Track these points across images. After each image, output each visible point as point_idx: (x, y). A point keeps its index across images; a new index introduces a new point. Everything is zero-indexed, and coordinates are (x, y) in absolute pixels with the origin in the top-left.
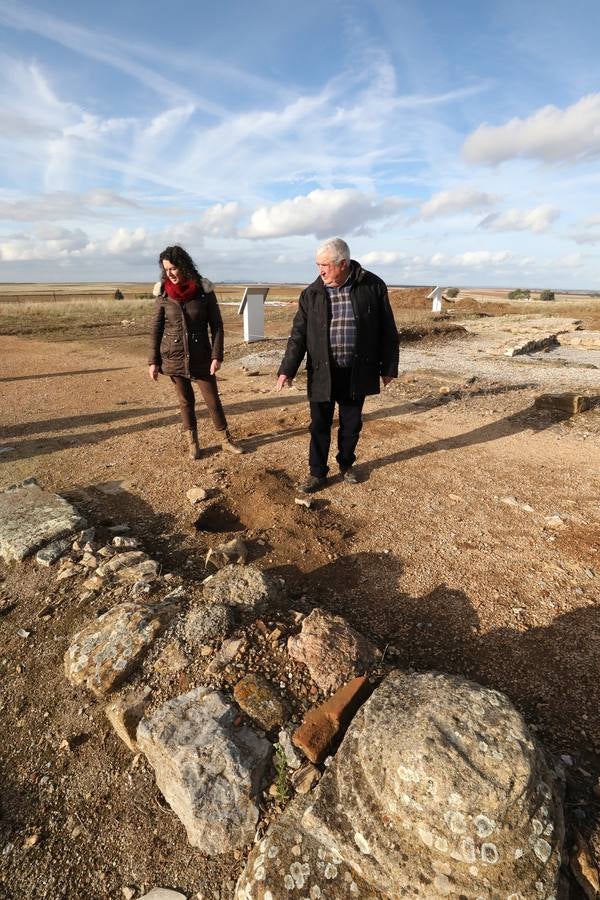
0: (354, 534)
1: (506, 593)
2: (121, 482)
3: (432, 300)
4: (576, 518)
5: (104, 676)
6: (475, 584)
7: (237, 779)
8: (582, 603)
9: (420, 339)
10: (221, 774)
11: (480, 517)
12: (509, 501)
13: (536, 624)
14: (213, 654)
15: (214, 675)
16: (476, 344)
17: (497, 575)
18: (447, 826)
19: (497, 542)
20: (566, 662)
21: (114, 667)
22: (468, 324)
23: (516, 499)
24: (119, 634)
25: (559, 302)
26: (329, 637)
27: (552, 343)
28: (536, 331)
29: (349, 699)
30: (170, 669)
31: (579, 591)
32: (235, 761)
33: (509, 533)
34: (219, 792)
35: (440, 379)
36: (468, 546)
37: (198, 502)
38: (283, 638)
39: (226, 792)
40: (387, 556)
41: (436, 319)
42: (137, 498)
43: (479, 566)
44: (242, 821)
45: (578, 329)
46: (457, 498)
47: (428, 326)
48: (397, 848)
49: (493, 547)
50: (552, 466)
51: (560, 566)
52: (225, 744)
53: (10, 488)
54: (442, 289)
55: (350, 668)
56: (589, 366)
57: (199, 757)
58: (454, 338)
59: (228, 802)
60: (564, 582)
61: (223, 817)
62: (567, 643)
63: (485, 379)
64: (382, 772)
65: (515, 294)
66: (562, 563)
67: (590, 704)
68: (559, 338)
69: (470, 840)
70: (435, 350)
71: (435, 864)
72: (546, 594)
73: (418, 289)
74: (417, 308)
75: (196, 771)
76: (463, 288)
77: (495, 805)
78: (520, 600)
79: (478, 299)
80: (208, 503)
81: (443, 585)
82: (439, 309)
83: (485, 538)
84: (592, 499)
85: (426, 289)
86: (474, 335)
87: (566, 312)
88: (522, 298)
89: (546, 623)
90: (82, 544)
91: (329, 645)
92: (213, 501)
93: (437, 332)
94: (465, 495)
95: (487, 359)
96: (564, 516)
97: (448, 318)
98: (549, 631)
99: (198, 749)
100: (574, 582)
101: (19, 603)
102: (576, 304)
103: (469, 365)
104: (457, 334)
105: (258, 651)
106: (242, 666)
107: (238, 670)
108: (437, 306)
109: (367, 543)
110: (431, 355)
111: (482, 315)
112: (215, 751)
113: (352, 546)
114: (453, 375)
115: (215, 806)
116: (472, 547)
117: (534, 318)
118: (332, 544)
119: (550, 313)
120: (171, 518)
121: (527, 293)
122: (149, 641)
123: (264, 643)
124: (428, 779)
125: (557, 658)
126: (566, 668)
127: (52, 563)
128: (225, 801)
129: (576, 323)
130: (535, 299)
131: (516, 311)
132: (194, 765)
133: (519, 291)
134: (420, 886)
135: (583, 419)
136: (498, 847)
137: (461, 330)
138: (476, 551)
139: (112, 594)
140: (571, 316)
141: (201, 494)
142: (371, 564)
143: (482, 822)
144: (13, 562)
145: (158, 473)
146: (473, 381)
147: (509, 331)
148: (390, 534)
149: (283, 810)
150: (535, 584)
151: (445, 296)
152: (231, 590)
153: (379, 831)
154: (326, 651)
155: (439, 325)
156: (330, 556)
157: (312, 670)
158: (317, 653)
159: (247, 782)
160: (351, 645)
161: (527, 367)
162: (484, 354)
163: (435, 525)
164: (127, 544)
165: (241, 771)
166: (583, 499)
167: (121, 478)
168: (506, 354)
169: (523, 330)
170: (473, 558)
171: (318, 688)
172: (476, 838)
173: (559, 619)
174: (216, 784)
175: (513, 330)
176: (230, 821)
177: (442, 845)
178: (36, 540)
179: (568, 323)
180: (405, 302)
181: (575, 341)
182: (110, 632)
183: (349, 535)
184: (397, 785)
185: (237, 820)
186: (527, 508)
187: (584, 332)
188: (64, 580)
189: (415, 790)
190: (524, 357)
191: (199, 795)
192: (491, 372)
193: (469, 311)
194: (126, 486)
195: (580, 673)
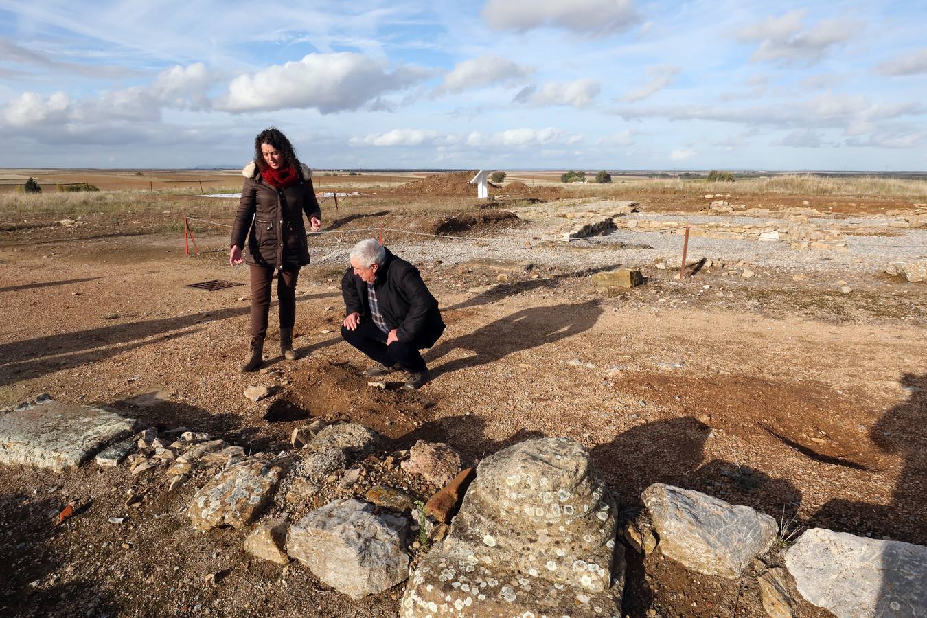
0: (434, 404)
1: (577, 426)
2: (155, 393)
3: (476, 185)
4: (631, 368)
5: (242, 510)
6: (550, 424)
7: (387, 538)
8: (636, 424)
9: (468, 228)
10: (374, 537)
11: (550, 377)
12: (574, 363)
13: (602, 442)
14: (338, 479)
15: (345, 491)
16: (530, 232)
17: (568, 416)
18: (541, 501)
19: (566, 393)
20: (626, 461)
21: (249, 502)
22: (519, 211)
23: (580, 360)
24: (244, 480)
25: (617, 184)
26: (436, 453)
27: (608, 227)
28: (591, 214)
29: (462, 480)
30: (303, 495)
31: (634, 416)
32: (384, 526)
33: (576, 386)
34: (376, 548)
35: (497, 268)
36: (540, 399)
37: (260, 399)
38: (396, 462)
39: (381, 547)
40: (469, 416)
41: (483, 207)
42: (182, 406)
43: (552, 412)
44: (396, 565)
45: (634, 211)
46: (526, 366)
47: (476, 214)
48: (513, 531)
49: (562, 398)
50: (610, 333)
51: (619, 402)
52: (373, 517)
53: (21, 406)
54: (486, 173)
55: (458, 470)
56: (645, 247)
57: (355, 527)
58: (506, 226)
59: (383, 553)
60: (623, 412)
61: (381, 564)
62: (626, 449)
63: (543, 265)
64: (496, 491)
65: (569, 176)
66: (620, 400)
67: (644, 481)
68: (616, 221)
69: (556, 505)
70: (487, 240)
71: (538, 532)
72: (608, 422)
73: (458, 173)
74: (460, 195)
75: (355, 537)
76: (510, 171)
77: (568, 482)
78: (588, 429)
79: (529, 183)
80: (272, 399)
81: (523, 429)
82: (486, 195)
83: (555, 392)
84: (645, 353)
85: (469, 173)
86: (527, 222)
87: (622, 194)
88: (577, 180)
89: (610, 440)
90: (149, 442)
91: (438, 458)
92: (277, 396)
93: (486, 220)
94: (533, 364)
95: (544, 245)
96: (621, 367)
97: (496, 205)
98: (613, 444)
99: (352, 523)
100: (630, 411)
101: (94, 501)
102: (632, 185)
103: (525, 253)
104: (508, 221)
105: (377, 473)
106: (367, 482)
107: (364, 486)
108: (483, 192)
109: (449, 410)
110: (483, 245)
111: (534, 201)
112: (366, 523)
113: (434, 414)
114: (509, 263)
115: (374, 557)
116: (545, 400)
117: (589, 202)
118: (415, 414)
119: (606, 196)
120: (235, 417)
121: (581, 175)
122: (275, 481)
123: (381, 468)
124: (526, 475)
125: (620, 459)
126: (625, 465)
127: (119, 462)
128: (381, 553)
129: (633, 205)
130: (590, 182)
131: (570, 195)
132: (352, 533)
133: (572, 174)
134: (530, 545)
135: (637, 292)
136: (573, 506)
137: (512, 217)
138: (548, 402)
139: (205, 475)
140: (627, 199)
141: (263, 391)
142: (455, 424)
143: (562, 494)
144: (66, 469)
145: (200, 381)
146: (530, 267)
147: (564, 216)
148: (469, 401)
149: (426, 553)
150: (600, 416)
151: (490, 180)
152: (338, 440)
153: (499, 528)
154: (436, 462)
155: (487, 212)
156: (415, 423)
157: (426, 475)
158: (429, 463)
159: (396, 538)
160: (455, 456)
161: (585, 251)
162: (540, 241)
163: (510, 388)
164: (199, 437)
165: (389, 532)
166: (637, 354)
167: (155, 390)
168: (563, 239)
169: (579, 214)
170: (546, 408)
171: (435, 485)
172: (559, 503)
173: (620, 436)
174: (372, 543)
175: (569, 215)
176: (388, 565)
177: (540, 512)
178: (92, 444)
179: (624, 205)
180: (444, 189)
181: (631, 224)
182: (234, 481)
183: (429, 406)
184: (507, 491)
185: (393, 564)
186: (590, 366)
187: (640, 214)
188: (142, 473)
189: (519, 487)
190: (582, 242)
191: (361, 550)
192: (547, 257)
193: (519, 197)
194: (163, 396)
195: (637, 465)
